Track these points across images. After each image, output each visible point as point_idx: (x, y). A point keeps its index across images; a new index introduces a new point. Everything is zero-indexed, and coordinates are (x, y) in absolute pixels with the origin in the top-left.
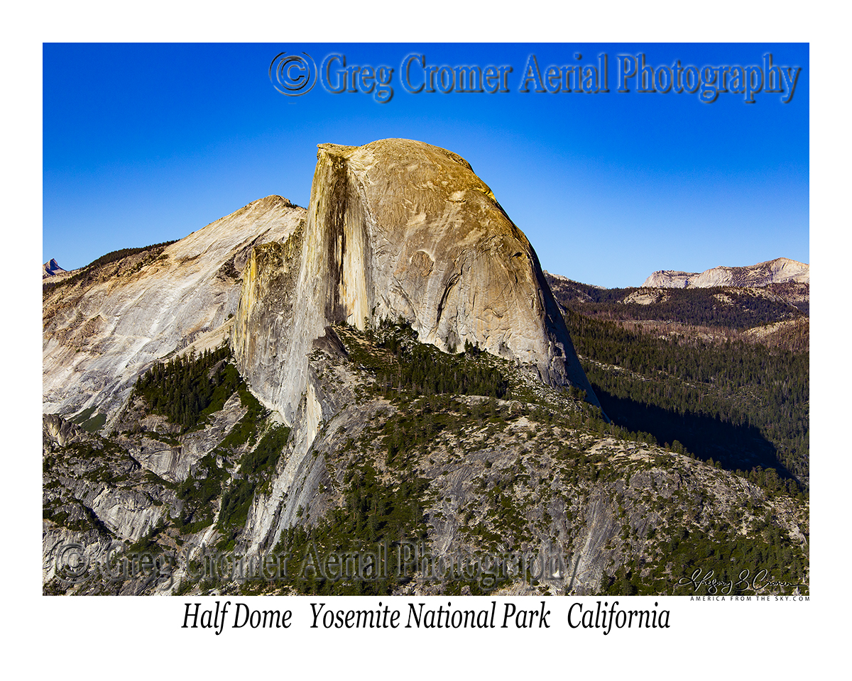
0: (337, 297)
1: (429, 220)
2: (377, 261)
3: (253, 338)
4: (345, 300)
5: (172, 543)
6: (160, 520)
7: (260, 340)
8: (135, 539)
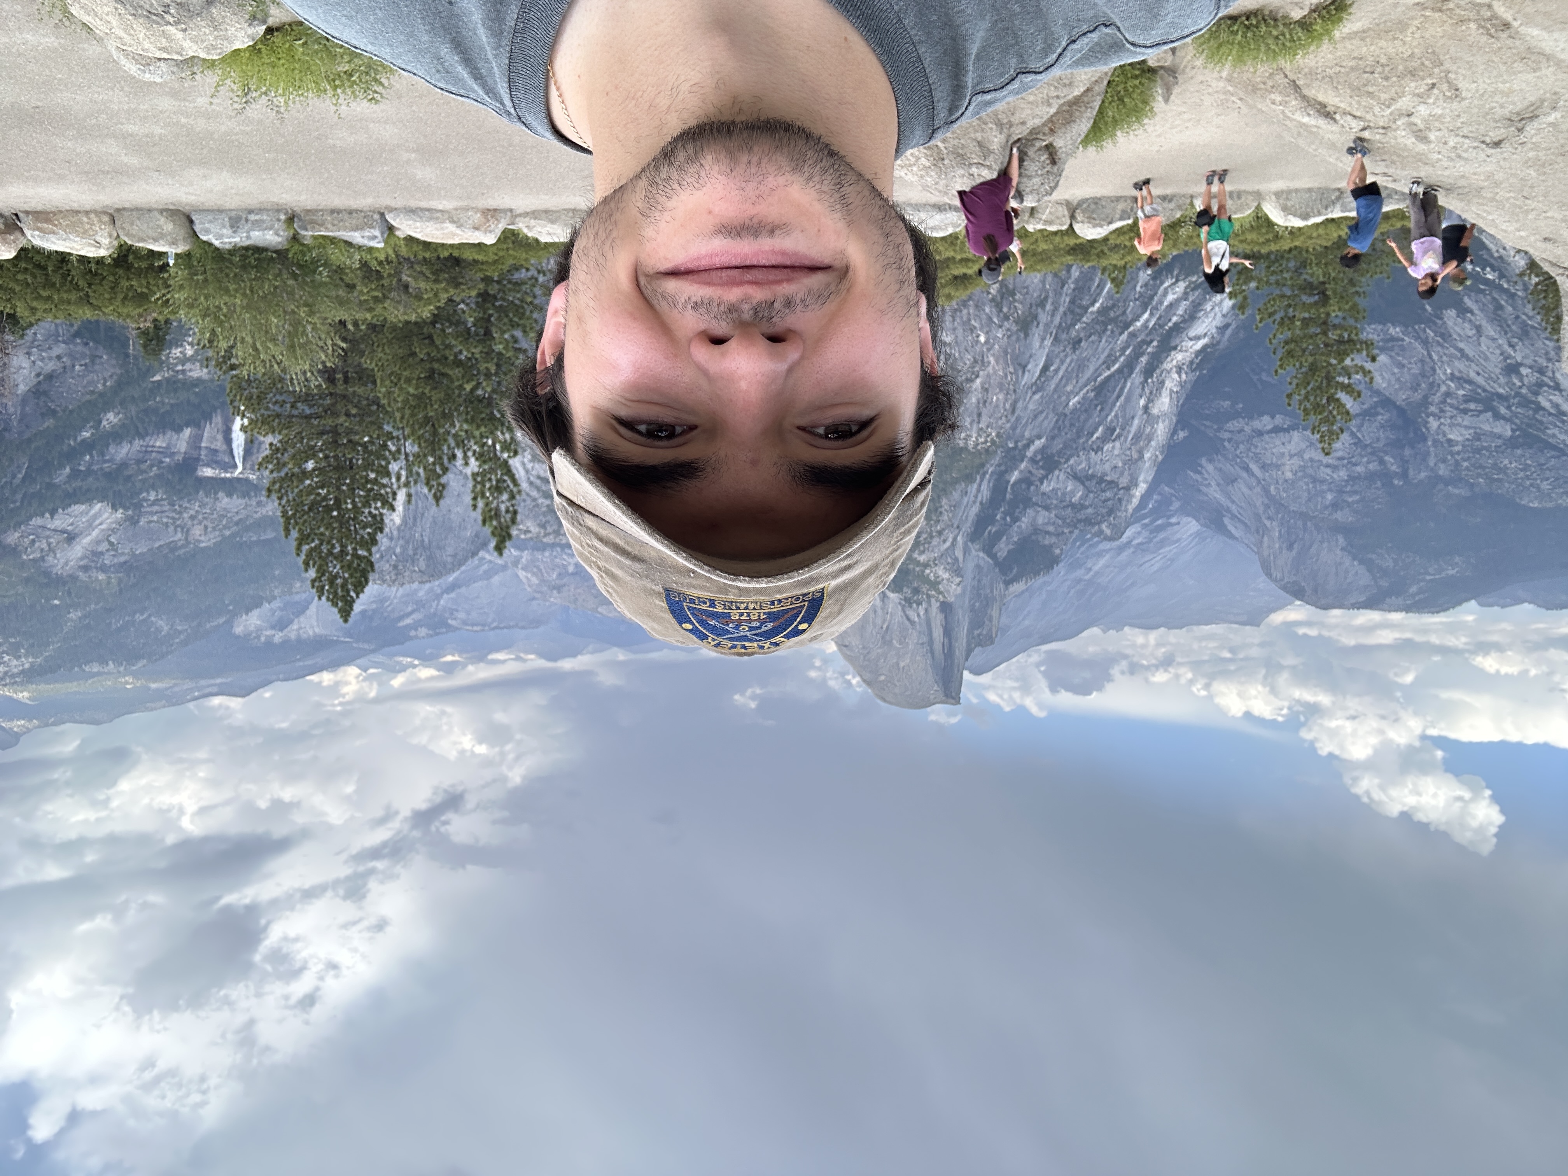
0: (946, 618)
1: (898, 664)
2: (925, 639)
3: (992, 592)
4: (940, 616)
5: (1034, 471)
6: (1042, 483)
7: (988, 591)
8: (1057, 472)
